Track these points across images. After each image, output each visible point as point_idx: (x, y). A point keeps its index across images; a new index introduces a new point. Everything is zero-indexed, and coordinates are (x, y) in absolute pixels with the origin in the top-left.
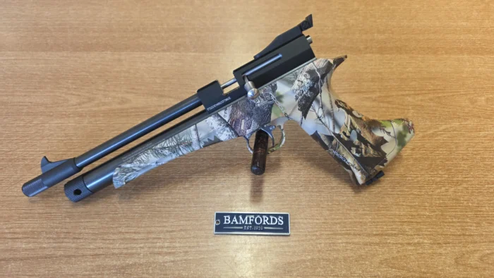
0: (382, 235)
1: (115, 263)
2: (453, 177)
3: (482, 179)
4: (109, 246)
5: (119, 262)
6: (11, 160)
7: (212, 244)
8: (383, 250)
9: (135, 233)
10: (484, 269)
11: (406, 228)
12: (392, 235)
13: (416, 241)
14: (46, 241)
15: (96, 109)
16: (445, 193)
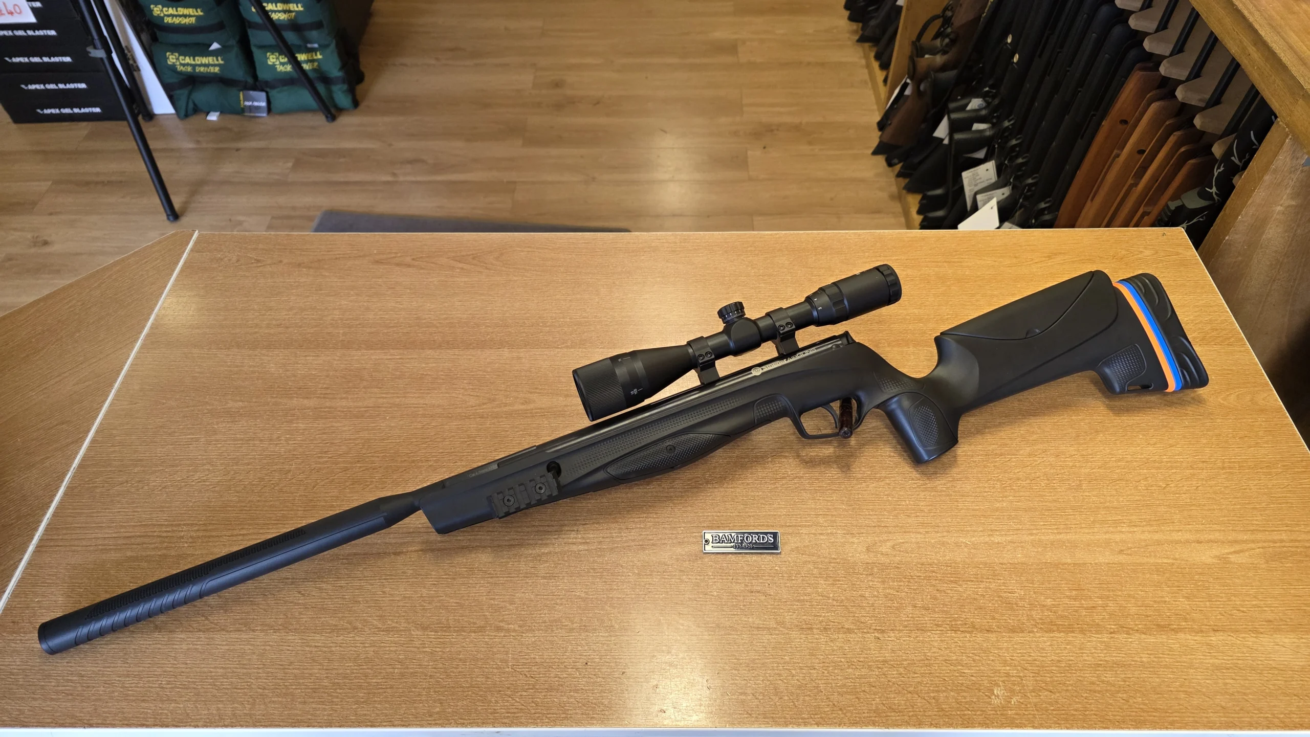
0: (795, 526)
1: (530, 552)
2: (875, 474)
3: (906, 475)
4: (524, 537)
5: (534, 552)
6: (413, 461)
7: (625, 535)
8: (795, 540)
9: (548, 526)
10: (895, 556)
11: (821, 520)
12: (805, 526)
13: (829, 532)
14: (461, 534)
15: (498, 410)
16: (866, 489)
